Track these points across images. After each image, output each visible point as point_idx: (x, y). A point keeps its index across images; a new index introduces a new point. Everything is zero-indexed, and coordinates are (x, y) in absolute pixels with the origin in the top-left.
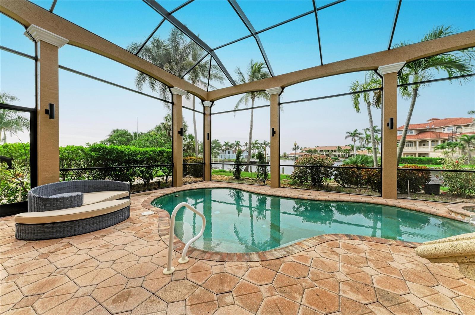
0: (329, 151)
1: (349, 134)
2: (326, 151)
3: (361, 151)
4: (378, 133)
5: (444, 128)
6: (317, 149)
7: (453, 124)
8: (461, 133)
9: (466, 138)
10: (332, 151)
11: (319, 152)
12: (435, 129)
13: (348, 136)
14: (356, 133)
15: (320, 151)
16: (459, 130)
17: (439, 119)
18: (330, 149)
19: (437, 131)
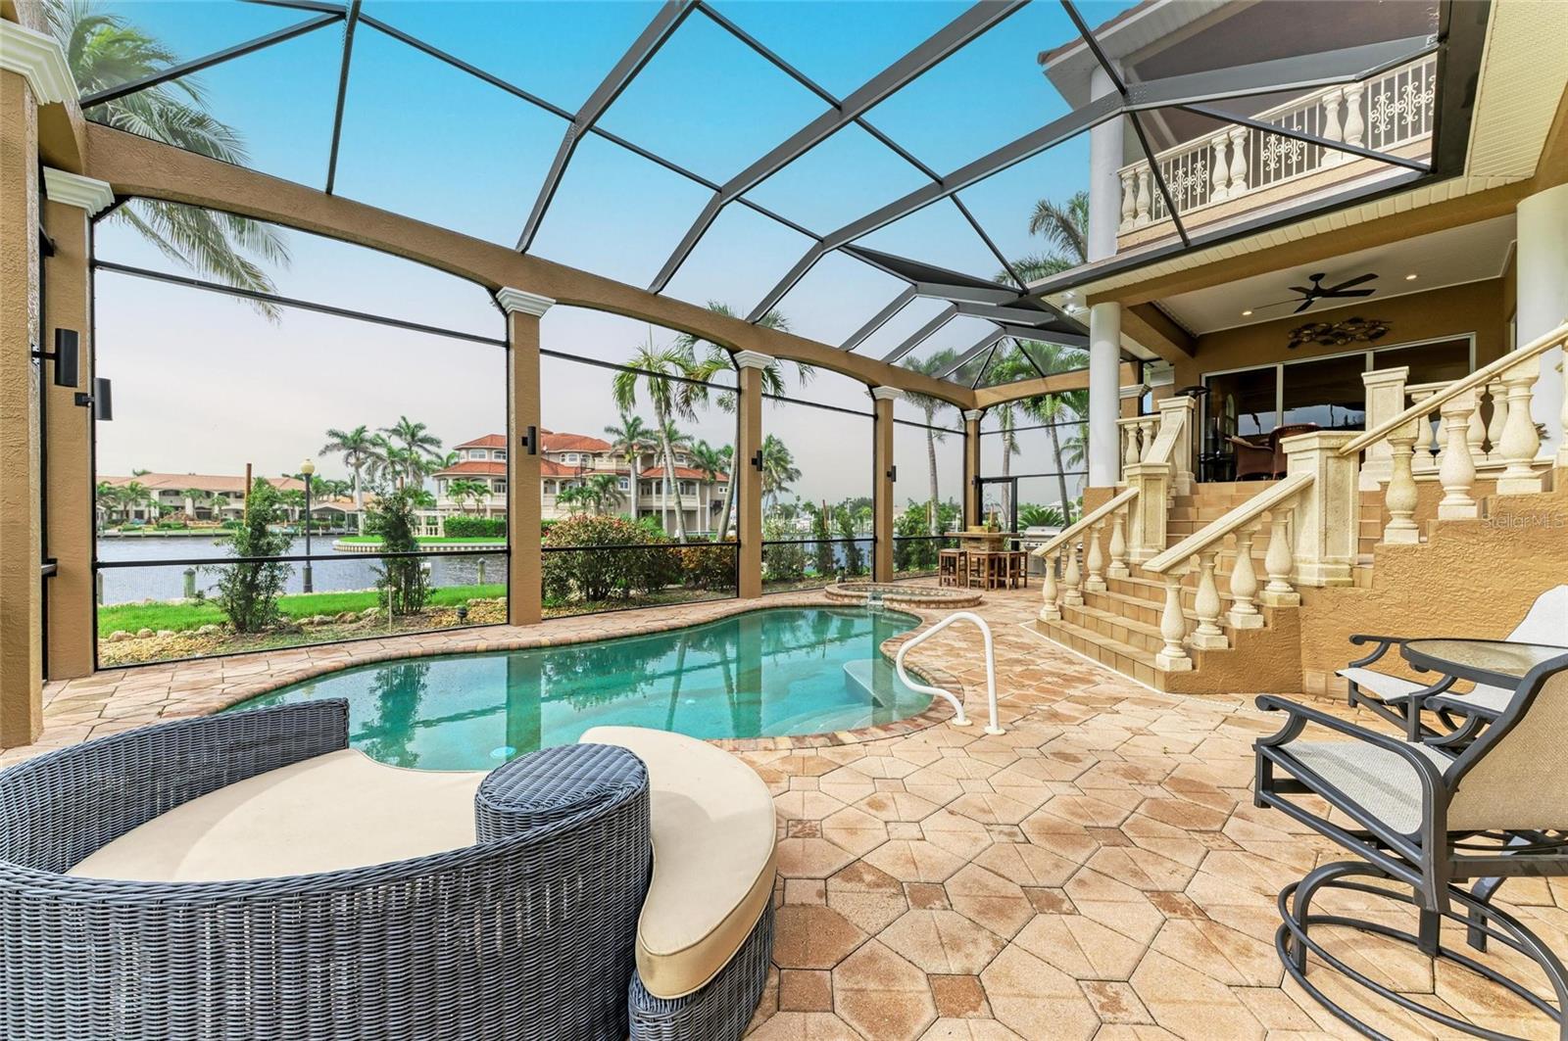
0: (208, 494)
1: (336, 440)
2: (195, 494)
3: (348, 500)
4: (425, 449)
5: (563, 454)
6: (144, 483)
7: (576, 448)
8: (593, 470)
9: (600, 479)
10: (227, 494)
11: (155, 496)
12: (549, 454)
13: (335, 446)
14: (362, 440)
15: (164, 493)
16: (590, 464)
17: (551, 433)
18: (216, 488)
19: (553, 459)
